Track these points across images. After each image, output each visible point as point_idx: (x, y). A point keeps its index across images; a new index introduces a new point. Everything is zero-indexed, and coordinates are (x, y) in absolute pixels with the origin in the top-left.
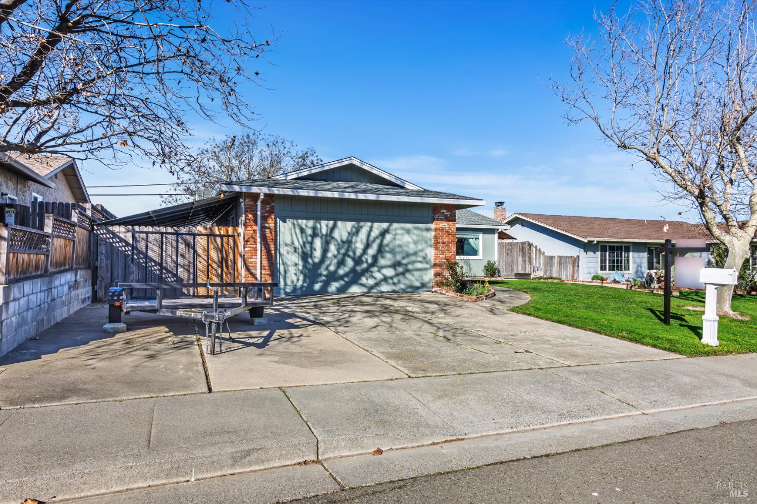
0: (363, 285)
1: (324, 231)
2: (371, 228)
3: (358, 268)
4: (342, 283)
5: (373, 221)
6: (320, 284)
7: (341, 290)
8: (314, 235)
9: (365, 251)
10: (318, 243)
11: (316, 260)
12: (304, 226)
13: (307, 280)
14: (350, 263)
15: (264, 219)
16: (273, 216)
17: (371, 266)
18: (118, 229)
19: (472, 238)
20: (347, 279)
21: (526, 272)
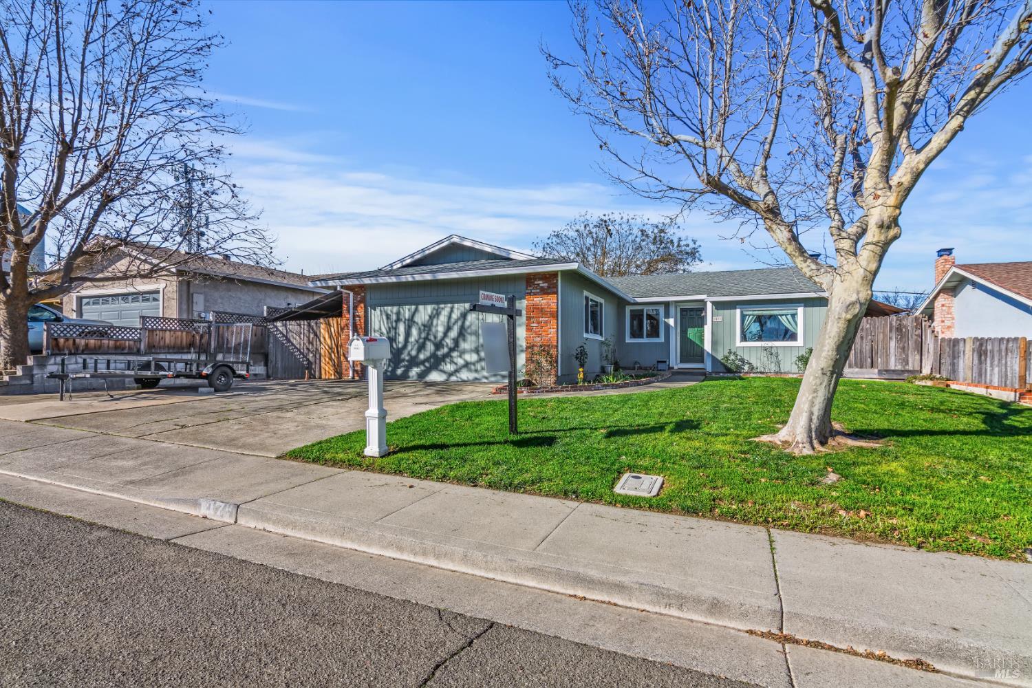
0: (443, 372)
1: (407, 316)
2: (452, 311)
3: (439, 353)
4: (422, 368)
5: (452, 302)
6: (403, 369)
7: (421, 376)
8: (398, 320)
9: (445, 334)
10: (401, 328)
11: (400, 346)
12: (389, 312)
13: (392, 364)
14: (430, 347)
15: (355, 308)
16: (362, 305)
17: (451, 350)
18: (279, 324)
19: (786, 315)
20: (427, 364)
21: (907, 368)
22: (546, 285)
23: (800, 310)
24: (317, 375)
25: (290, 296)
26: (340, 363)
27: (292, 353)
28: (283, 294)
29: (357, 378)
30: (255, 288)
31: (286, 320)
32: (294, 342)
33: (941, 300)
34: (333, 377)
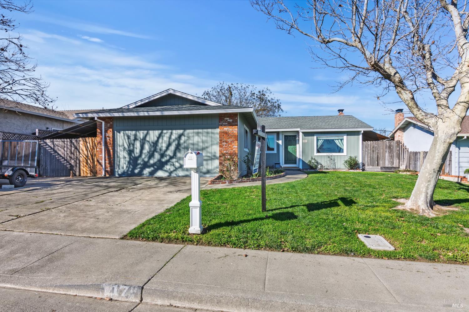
0: (166, 171)
1: (141, 137)
2: (171, 133)
3: (163, 160)
4: (152, 169)
5: (172, 129)
6: (139, 169)
7: (152, 173)
8: (136, 139)
9: (167, 148)
11: (137, 155)
12: (129, 135)
13: (131, 166)
15: (106, 131)
16: (111, 130)
17: (171, 158)
18: (48, 141)
19: (338, 139)
20: (156, 167)
21: (393, 166)
22: (232, 120)
23: (345, 137)
24: (77, 174)
25: (48, 123)
26: (94, 167)
27: (58, 160)
28: (43, 122)
29: (107, 176)
30: (24, 117)
31: (53, 138)
32: (60, 153)
33: (399, 133)
34: (89, 175)
